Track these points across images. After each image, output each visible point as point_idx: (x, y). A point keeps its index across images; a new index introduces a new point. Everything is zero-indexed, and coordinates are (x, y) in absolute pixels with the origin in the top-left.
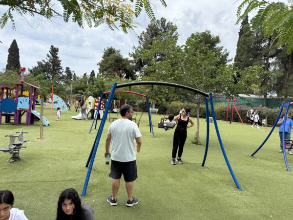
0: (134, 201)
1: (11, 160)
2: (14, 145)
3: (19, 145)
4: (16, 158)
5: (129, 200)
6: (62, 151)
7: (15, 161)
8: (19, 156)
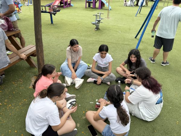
0: (167, 63)
1: (96, 30)
2: (97, 21)
3: (99, 21)
4: (97, 28)
5: (164, 62)
6: (120, 27)
7: (97, 30)
8: (99, 27)
